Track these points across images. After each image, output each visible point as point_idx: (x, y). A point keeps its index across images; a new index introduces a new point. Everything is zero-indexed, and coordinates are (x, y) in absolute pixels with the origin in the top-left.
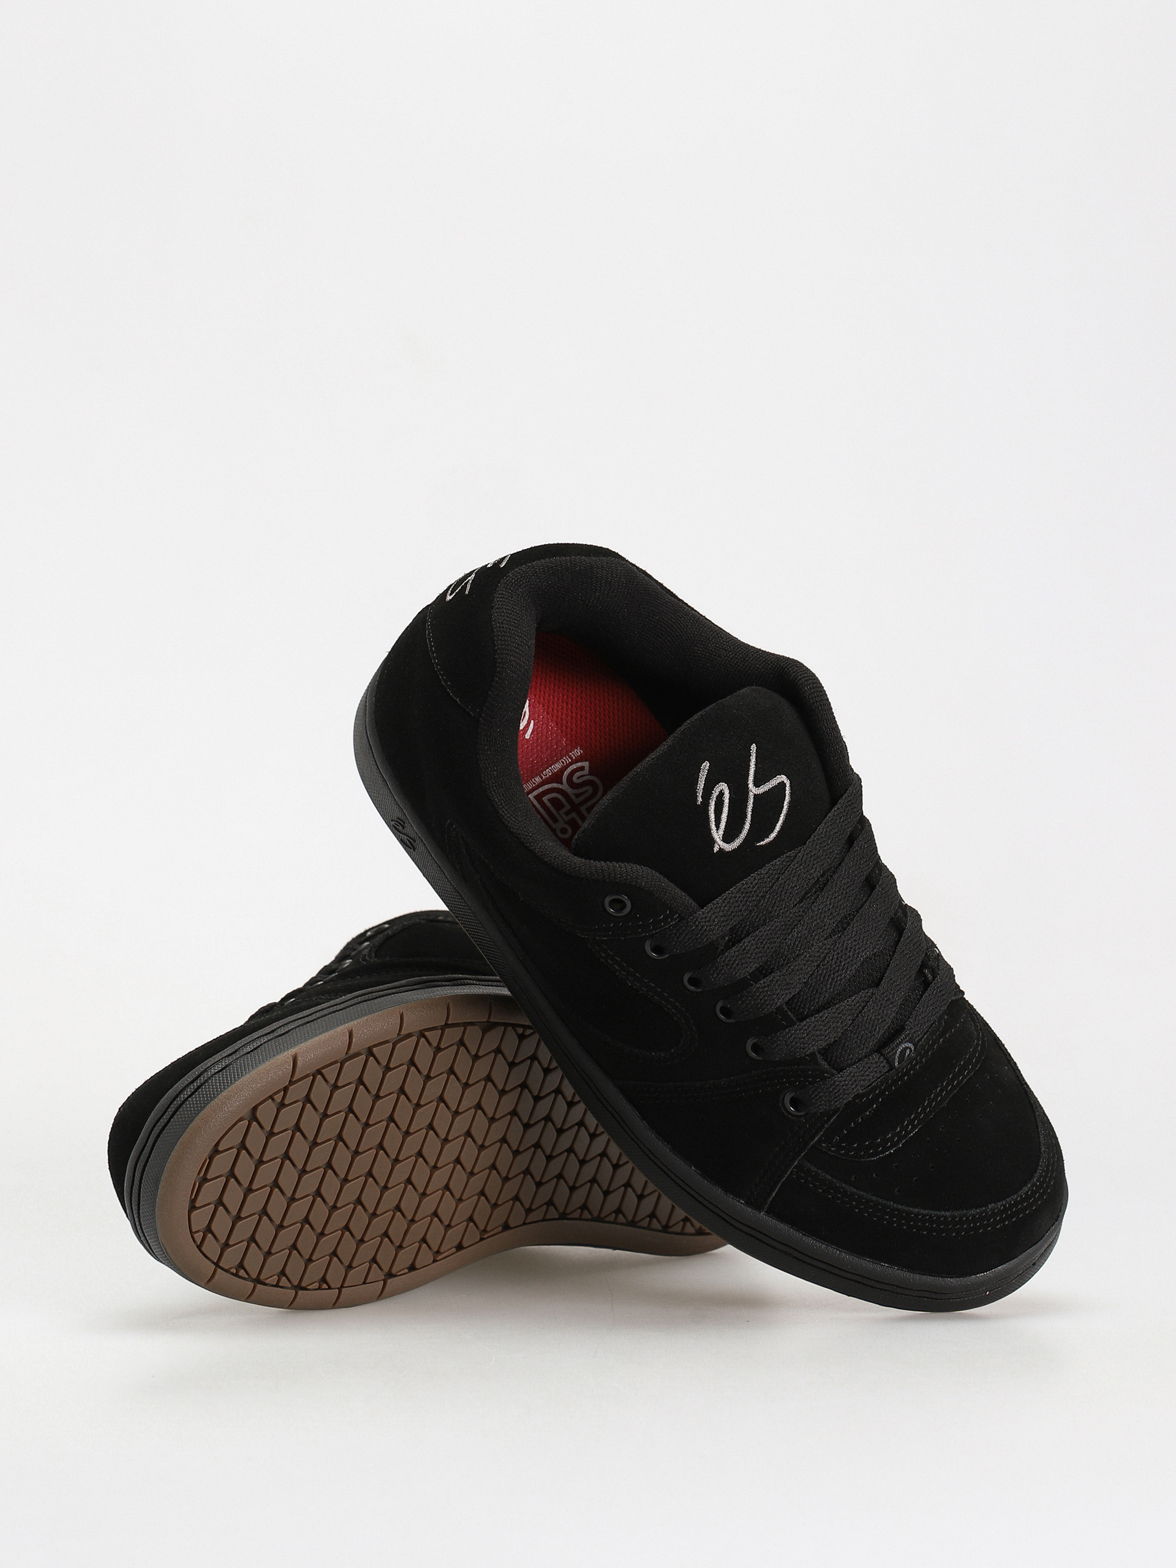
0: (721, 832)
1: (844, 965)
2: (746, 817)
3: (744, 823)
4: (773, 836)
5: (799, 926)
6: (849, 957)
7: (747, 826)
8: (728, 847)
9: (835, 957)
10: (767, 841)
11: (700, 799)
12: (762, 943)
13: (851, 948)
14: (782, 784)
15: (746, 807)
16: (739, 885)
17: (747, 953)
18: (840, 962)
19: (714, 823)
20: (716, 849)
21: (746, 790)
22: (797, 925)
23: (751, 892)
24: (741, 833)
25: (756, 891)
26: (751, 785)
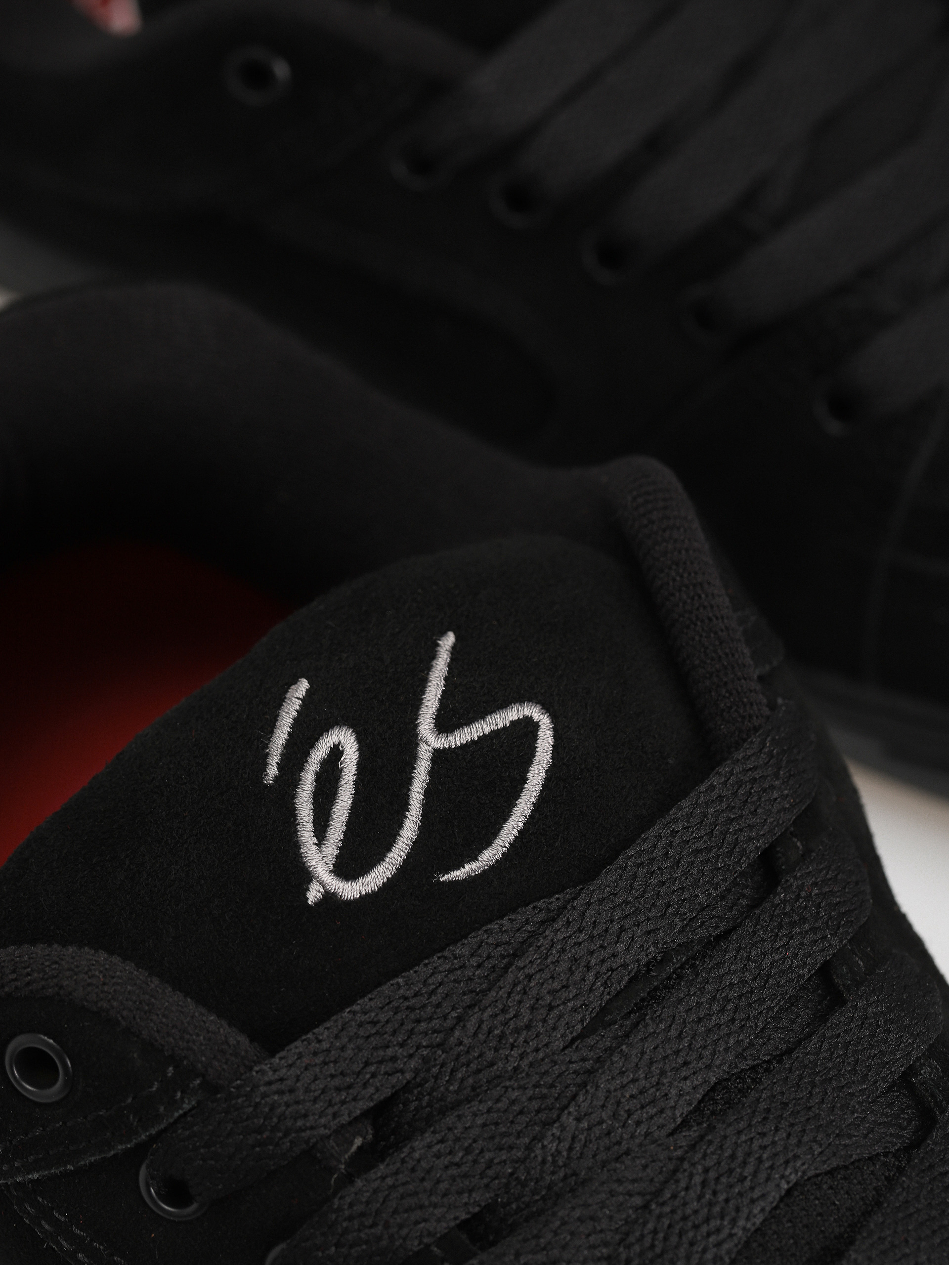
0: (332, 848)
1: (727, 1201)
2: (405, 805)
3: (401, 826)
4: (490, 855)
5: (581, 1098)
6: (742, 1179)
7: (409, 831)
8: (350, 890)
9: (697, 1179)
10: (470, 869)
11: (273, 771)
12: (468, 1151)
13: (749, 1154)
14: (528, 728)
15: (409, 781)
16: (386, 989)
17: (423, 1180)
18: (715, 1193)
19: (310, 826)
20: (314, 894)
21: (412, 741)
22: (574, 1097)
23: (424, 1006)
24: (390, 850)
25: (439, 1005)
26: (426, 725)
